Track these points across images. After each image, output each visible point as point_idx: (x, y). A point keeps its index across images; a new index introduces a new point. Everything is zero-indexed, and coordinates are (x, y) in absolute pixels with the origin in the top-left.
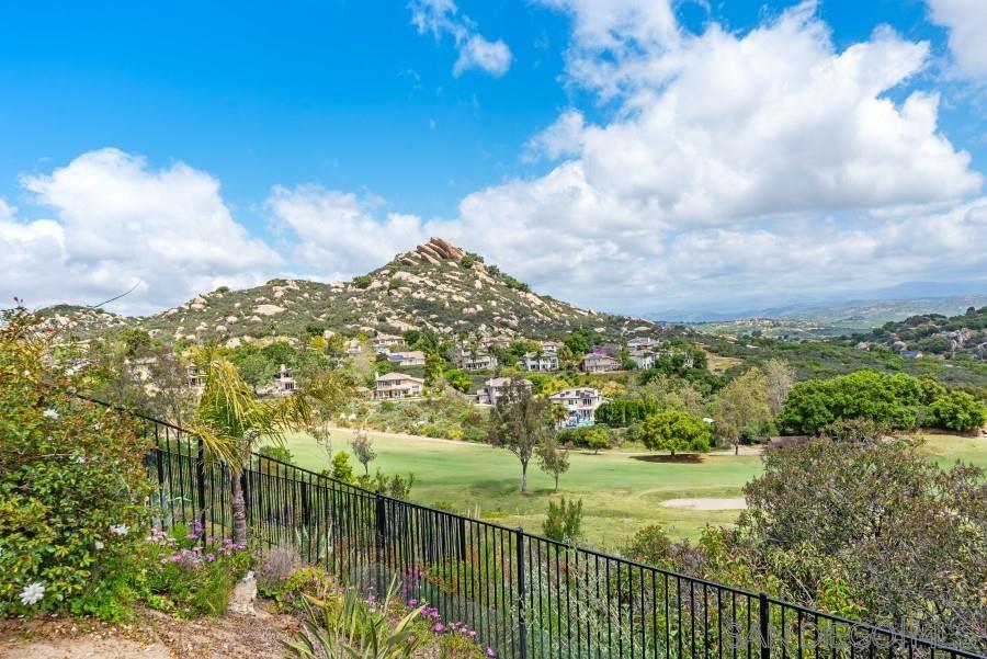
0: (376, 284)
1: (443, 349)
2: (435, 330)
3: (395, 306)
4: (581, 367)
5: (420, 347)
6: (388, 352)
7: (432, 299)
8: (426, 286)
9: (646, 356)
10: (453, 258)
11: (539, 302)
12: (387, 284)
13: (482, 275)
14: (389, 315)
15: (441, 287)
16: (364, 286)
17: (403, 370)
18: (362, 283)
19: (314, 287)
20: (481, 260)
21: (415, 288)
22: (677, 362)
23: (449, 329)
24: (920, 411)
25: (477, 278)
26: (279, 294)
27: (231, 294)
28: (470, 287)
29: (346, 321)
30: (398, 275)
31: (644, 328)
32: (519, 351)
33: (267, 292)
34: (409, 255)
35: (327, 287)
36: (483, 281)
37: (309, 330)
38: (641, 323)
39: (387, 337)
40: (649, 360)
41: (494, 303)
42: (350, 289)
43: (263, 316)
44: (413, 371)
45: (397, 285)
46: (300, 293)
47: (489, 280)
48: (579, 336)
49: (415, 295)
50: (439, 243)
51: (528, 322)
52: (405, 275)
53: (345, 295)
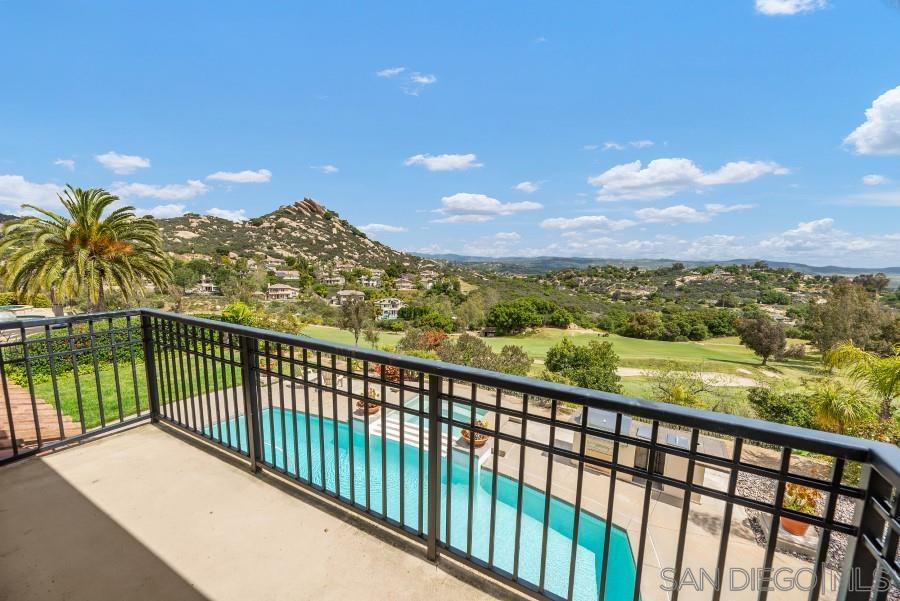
0: (266, 224)
1: (311, 270)
2: (306, 257)
3: (279, 240)
4: (394, 286)
5: (296, 268)
6: (275, 270)
7: (304, 238)
8: (301, 228)
9: (429, 282)
10: (319, 212)
11: (372, 245)
12: (274, 225)
13: (337, 225)
14: (275, 245)
15: (311, 230)
16: (258, 224)
17: (285, 282)
18: (256, 223)
19: (221, 222)
20: (337, 215)
21: (294, 229)
22: (445, 286)
23: (315, 257)
24: (546, 317)
25: (334, 226)
26: (194, 225)
27: (156, 221)
28: (329, 231)
29: (245, 247)
30: (281, 220)
31: (430, 265)
32: (358, 274)
33: (185, 221)
34: (289, 207)
35: (231, 223)
36: (338, 229)
37: (218, 251)
38: (430, 262)
39: (273, 259)
40: (431, 284)
41: (344, 244)
42: (247, 225)
43: (183, 239)
44: (292, 283)
45: (281, 226)
46: (211, 225)
47: (341, 228)
48: (394, 268)
49: (293, 234)
50: (310, 202)
51: (364, 257)
52: (286, 220)
53: (243, 230)
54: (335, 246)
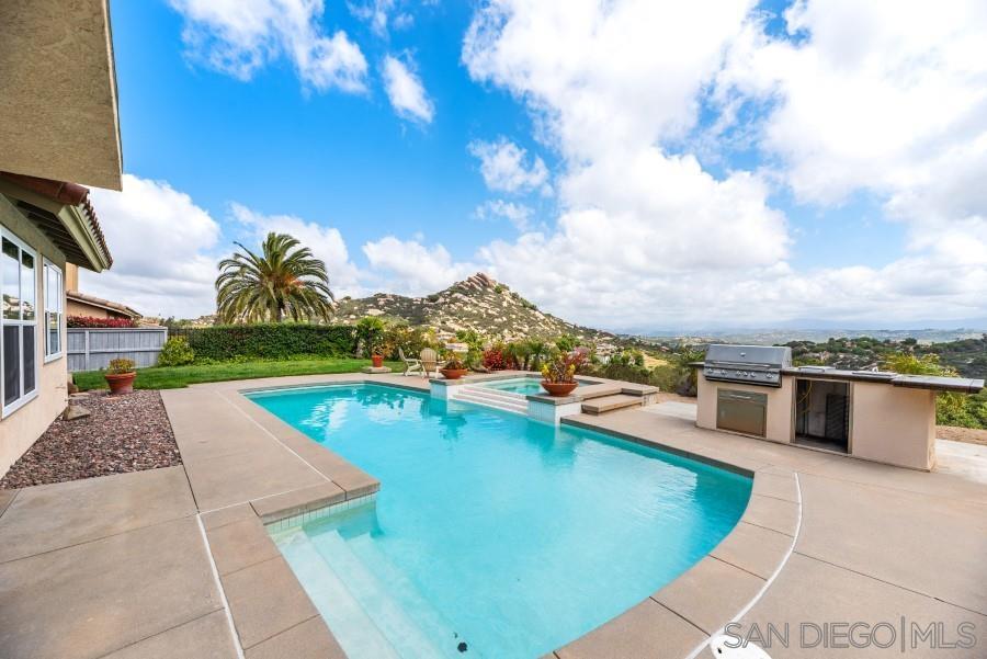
0: (441, 300)
1: (480, 343)
2: (476, 331)
3: (452, 315)
5: (466, 341)
6: (446, 344)
7: (475, 312)
8: (472, 303)
9: (606, 355)
10: (490, 286)
11: (542, 317)
12: (448, 300)
13: (507, 298)
14: (448, 320)
15: (482, 304)
16: (434, 301)
18: (433, 299)
19: (402, 300)
20: (508, 289)
21: (465, 304)
22: (625, 360)
23: (485, 331)
25: (504, 300)
26: (381, 303)
27: (352, 301)
28: (500, 305)
30: (455, 295)
31: (608, 338)
33: (374, 301)
34: (462, 283)
35: (410, 301)
36: (508, 302)
38: (607, 334)
39: (446, 333)
40: (607, 358)
41: (514, 317)
42: (425, 302)
45: (454, 301)
46: (394, 303)
47: (512, 301)
48: (567, 341)
49: (465, 309)
50: (482, 276)
51: (534, 330)
52: (459, 295)
53: (422, 306)
54: (505, 319)
